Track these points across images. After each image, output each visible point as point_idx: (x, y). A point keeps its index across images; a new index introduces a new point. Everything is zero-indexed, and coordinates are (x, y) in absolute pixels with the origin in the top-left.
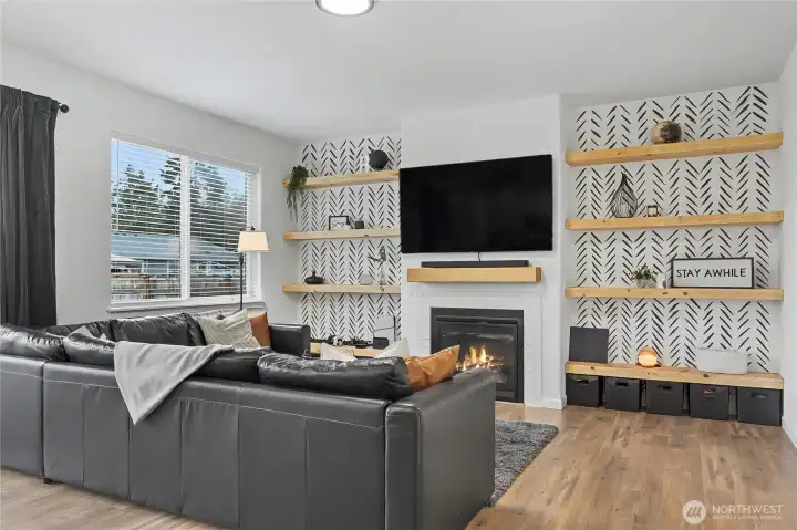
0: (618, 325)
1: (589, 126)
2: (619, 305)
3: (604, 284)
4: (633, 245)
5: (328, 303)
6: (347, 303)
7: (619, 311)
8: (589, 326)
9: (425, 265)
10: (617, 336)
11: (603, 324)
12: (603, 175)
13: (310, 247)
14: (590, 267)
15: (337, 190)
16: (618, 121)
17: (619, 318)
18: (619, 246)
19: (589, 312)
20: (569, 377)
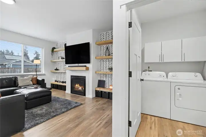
0: (107, 80)
1: (102, 37)
2: (107, 75)
3: (105, 71)
4: (110, 62)
5: (60, 74)
6: (62, 74)
7: (107, 77)
8: (102, 80)
9: (69, 66)
10: (107, 82)
11: (104, 79)
12: (105, 47)
13: (57, 63)
14: (102, 67)
15: (61, 52)
16: (108, 35)
17: (107, 78)
18: (108, 63)
19: (102, 76)
20: (96, 91)
